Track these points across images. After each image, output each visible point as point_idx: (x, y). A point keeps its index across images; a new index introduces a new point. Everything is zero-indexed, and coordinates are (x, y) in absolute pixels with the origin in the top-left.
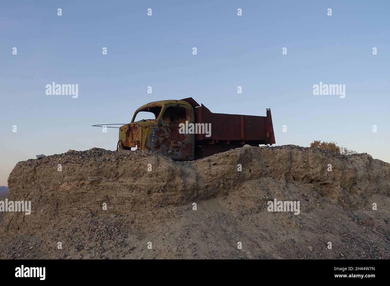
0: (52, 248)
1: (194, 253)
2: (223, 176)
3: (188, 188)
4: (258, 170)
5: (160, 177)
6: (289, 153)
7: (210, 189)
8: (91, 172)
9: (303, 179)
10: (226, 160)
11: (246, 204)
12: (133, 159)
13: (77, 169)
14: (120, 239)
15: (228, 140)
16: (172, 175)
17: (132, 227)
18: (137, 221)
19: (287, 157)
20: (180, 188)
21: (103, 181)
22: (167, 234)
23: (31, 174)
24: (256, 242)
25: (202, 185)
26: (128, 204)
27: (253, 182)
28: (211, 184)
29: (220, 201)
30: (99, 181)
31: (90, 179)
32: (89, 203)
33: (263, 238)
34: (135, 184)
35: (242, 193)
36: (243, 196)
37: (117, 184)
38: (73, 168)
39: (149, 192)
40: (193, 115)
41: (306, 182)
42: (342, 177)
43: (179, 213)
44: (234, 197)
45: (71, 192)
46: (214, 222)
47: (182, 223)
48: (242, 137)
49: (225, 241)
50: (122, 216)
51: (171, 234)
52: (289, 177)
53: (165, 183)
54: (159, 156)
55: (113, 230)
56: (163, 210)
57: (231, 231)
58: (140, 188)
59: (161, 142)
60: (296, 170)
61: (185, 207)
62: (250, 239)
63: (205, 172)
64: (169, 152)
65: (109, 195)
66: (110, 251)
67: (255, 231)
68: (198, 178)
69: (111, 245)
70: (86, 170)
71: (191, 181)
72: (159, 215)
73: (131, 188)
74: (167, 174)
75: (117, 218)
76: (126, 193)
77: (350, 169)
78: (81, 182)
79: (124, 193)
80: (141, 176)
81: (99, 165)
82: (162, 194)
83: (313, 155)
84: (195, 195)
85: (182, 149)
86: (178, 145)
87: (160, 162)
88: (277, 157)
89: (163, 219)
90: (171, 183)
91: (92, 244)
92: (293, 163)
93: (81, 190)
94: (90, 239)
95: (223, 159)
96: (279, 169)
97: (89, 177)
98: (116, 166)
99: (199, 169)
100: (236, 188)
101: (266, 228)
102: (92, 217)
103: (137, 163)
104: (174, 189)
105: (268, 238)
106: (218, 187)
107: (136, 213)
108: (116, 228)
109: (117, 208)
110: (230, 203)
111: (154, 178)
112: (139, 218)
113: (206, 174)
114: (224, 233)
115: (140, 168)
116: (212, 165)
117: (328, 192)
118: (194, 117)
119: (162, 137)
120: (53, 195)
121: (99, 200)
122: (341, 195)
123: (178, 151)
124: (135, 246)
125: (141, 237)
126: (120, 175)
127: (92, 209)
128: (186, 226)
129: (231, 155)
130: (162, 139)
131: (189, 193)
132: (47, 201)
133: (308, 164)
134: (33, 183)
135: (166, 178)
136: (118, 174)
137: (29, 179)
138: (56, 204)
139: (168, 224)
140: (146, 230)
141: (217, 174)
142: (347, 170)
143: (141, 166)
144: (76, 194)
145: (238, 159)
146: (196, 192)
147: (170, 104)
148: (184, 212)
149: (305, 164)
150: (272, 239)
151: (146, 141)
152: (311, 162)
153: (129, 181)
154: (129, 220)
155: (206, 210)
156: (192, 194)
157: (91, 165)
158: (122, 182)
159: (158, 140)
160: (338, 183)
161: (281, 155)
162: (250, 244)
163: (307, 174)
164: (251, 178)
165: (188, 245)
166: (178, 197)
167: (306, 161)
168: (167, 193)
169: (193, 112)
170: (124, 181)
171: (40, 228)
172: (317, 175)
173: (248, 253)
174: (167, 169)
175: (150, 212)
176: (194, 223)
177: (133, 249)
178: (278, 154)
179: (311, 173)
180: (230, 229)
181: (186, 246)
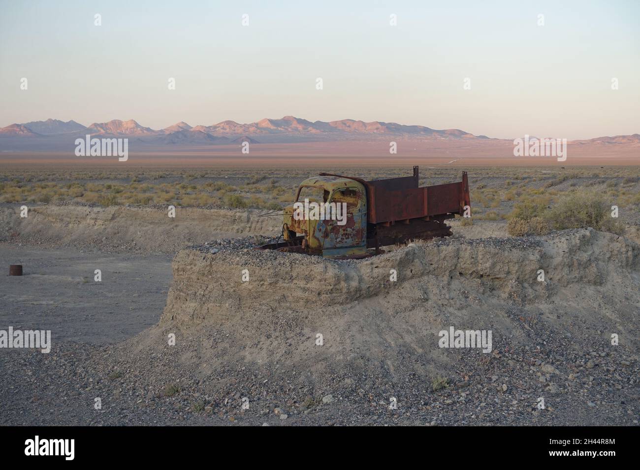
0: (245, 336)
1: (352, 342)
2: (383, 278)
3: (352, 290)
4: (419, 270)
5: (328, 282)
6: (455, 250)
7: (371, 289)
8: (269, 275)
9: (471, 274)
10: (387, 263)
11: (402, 303)
12: (304, 265)
13: (257, 271)
14: (298, 330)
15: (407, 220)
16: (338, 280)
17: (307, 321)
18: (310, 317)
19: (452, 254)
20: (345, 290)
21: (280, 282)
22: (334, 328)
23: (208, 268)
24: (400, 335)
25: (364, 286)
26: (302, 303)
27: (413, 281)
28: (372, 285)
29: (380, 299)
30: (277, 282)
31: (269, 281)
32: (268, 300)
33: (408, 332)
34: (308, 286)
35: (401, 293)
36: (400, 295)
37: (292, 285)
38: (253, 270)
39: (319, 294)
40: (364, 197)
41: (475, 277)
42: (518, 270)
43: (344, 311)
44: (393, 296)
45: (252, 290)
46: (370, 319)
47: (346, 319)
48: (426, 214)
49: (376, 334)
50: (297, 312)
51: (336, 328)
52: (455, 273)
53: (332, 287)
54: (327, 263)
55: (292, 324)
56: (330, 308)
57: (383, 327)
58: (311, 290)
59: (329, 231)
60: (463, 267)
61: (349, 306)
62: (397, 333)
63: (368, 275)
64: (338, 240)
65: (285, 294)
66: (292, 339)
67: (404, 327)
68: (361, 280)
69: (292, 335)
70: (265, 272)
71: (354, 284)
72: (327, 313)
73: (304, 290)
74: (334, 279)
75: (293, 314)
76: (299, 293)
77: (533, 260)
78: (261, 283)
79: (298, 293)
80: (312, 280)
81: (276, 268)
82: (329, 295)
83: (483, 250)
84: (358, 295)
85: (352, 236)
86: (348, 232)
87: (328, 268)
88: (442, 255)
89: (331, 316)
90: (337, 287)
91: (277, 334)
92: (460, 260)
93: (261, 289)
94: (275, 330)
95: (384, 263)
96: (443, 267)
97: (268, 279)
98: (290, 270)
99: (362, 271)
100: (396, 287)
101: (414, 324)
102: (273, 312)
103: (308, 268)
104: (340, 291)
105: (413, 332)
106: (380, 287)
107: (308, 310)
108: (294, 322)
109: (293, 305)
110: (389, 302)
111: (323, 282)
112: (312, 315)
113: (368, 277)
114: (378, 328)
115: (311, 273)
116: (374, 268)
117: (501, 286)
118: (366, 199)
119: (331, 225)
120: (234, 291)
121: (277, 298)
122: (514, 289)
123: (348, 238)
124: (310, 336)
125: (314, 330)
126: (294, 277)
127: (272, 305)
128: (348, 322)
129: (391, 259)
130: (331, 227)
131: (353, 294)
132: (230, 296)
133: (476, 259)
134: (210, 277)
135: (332, 283)
136: (292, 276)
137: (206, 273)
138: (238, 299)
139: (335, 320)
140: (318, 324)
141: (378, 277)
142: (527, 262)
143: (312, 271)
144: (256, 292)
145: (397, 262)
146: (359, 292)
147: (339, 189)
148: (348, 310)
149: (473, 260)
150: (416, 333)
151: (314, 231)
152: (480, 257)
153: (302, 284)
154: (304, 315)
155: (366, 308)
156: (355, 294)
157: (269, 268)
158: (296, 284)
159: (326, 229)
160: (514, 276)
161: (447, 252)
162: (396, 336)
163: (474, 269)
164: (412, 277)
165: (348, 336)
166: (343, 297)
167: (474, 256)
168: (334, 295)
169: (365, 193)
170: (298, 283)
171: (228, 319)
172: (486, 271)
173: (392, 343)
174: (333, 276)
175: (320, 310)
176: (354, 319)
177: (309, 338)
178: (444, 252)
179: (479, 268)
180: (383, 325)
181: (346, 337)
